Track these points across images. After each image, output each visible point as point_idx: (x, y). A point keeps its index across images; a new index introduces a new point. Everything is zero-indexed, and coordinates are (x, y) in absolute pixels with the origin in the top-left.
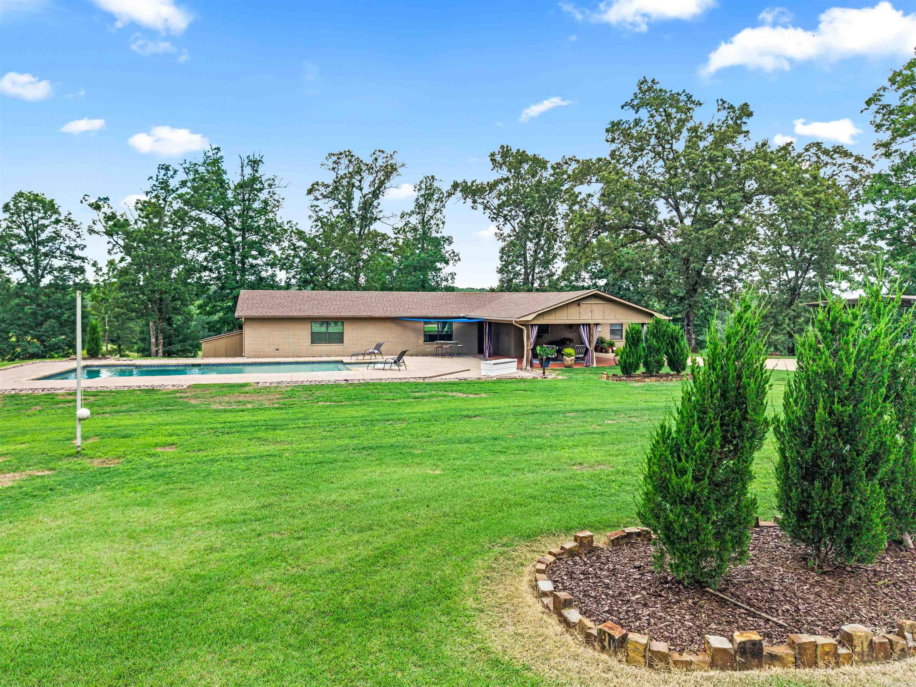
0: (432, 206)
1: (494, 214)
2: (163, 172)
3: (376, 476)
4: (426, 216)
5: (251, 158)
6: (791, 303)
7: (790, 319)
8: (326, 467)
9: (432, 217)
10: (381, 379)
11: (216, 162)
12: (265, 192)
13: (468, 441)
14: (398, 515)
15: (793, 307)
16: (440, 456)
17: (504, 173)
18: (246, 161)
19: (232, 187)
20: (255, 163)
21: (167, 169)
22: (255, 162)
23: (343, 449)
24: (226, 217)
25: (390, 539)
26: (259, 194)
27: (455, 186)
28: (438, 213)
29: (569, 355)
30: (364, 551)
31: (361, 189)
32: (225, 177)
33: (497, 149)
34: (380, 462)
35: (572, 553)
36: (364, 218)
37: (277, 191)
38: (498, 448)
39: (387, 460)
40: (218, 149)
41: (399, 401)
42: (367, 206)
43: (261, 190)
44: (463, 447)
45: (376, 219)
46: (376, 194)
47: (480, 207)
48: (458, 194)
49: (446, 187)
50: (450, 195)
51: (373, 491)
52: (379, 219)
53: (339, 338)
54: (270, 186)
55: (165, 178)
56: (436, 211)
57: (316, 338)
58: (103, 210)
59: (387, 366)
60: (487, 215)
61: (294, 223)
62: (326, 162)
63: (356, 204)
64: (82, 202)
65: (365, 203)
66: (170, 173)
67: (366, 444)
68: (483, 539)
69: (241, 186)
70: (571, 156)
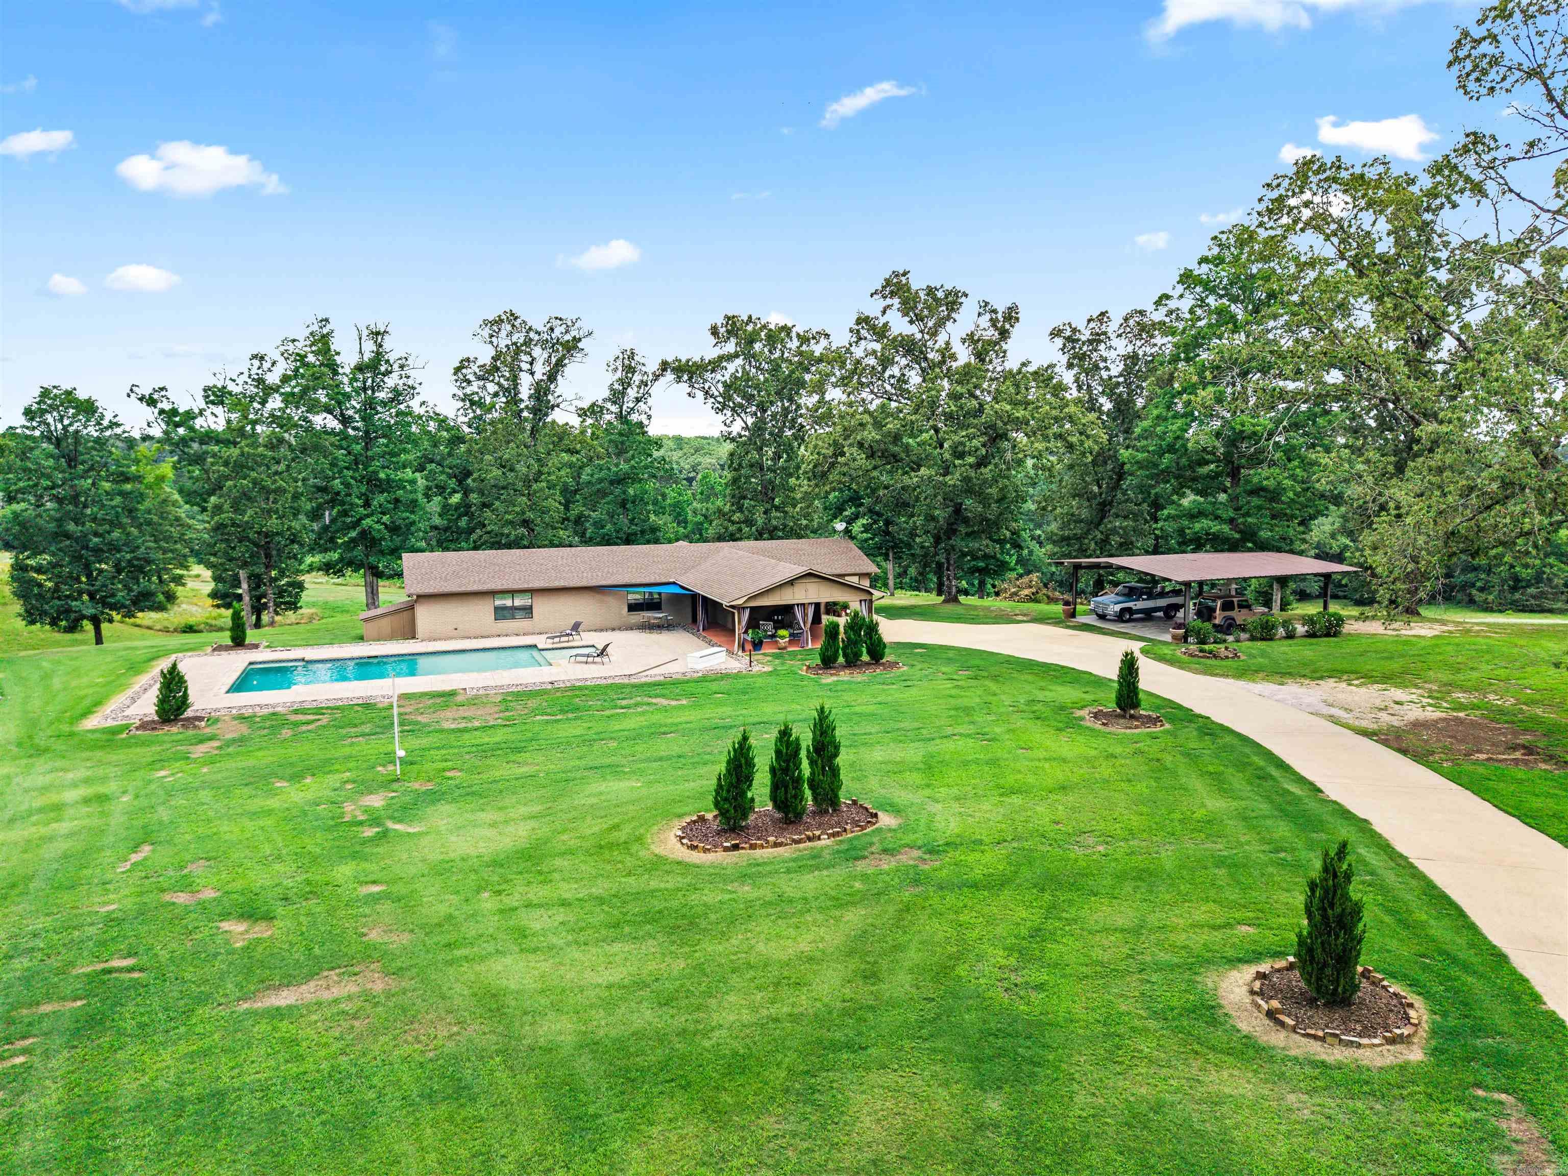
0: (632, 393)
1: (719, 403)
2: (256, 363)
3: (603, 788)
4: (625, 408)
5: (372, 327)
6: (1099, 524)
7: (1096, 543)
8: (571, 783)
9: (632, 409)
10: (586, 680)
11: (325, 339)
12: (395, 375)
13: (661, 759)
14: (619, 810)
15: (1102, 527)
16: (641, 772)
17: (730, 347)
18: (365, 333)
19: (347, 370)
20: (376, 334)
21: (262, 358)
22: (378, 333)
23: (578, 769)
24: (342, 414)
25: (616, 820)
26: (386, 379)
27: (665, 366)
28: (641, 404)
29: (783, 637)
30: (605, 826)
31: (532, 374)
32: (338, 359)
33: (720, 321)
34: (604, 777)
35: (694, 822)
36: (535, 411)
37: (411, 373)
38: (680, 765)
39: (608, 777)
40: (327, 320)
41: (607, 713)
42: (541, 393)
43: (388, 373)
44: (655, 765)
45: (553, 407)
46: (552, 377)
47: (700, 395)
48: (670, 376)
49: (653, 366)
50: (656, 377)
51: (603, 798)
52: (558, 406)
53: (528, 611)
54: (402, 367)
55: (260, 372)
56: (638, 400)
57: (501, 613)
58: (159, 405)
59: (590, 659)
60: (709, 405)
61: (431, 404)
62: (479, 331)
63: (525, 392)
64: (129, 396)
65: (538, 390)
66: (266, 365)
67: (591, 764)
68: (659, 819)
69: (360, 368)
70: (819, 330)
